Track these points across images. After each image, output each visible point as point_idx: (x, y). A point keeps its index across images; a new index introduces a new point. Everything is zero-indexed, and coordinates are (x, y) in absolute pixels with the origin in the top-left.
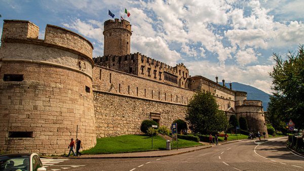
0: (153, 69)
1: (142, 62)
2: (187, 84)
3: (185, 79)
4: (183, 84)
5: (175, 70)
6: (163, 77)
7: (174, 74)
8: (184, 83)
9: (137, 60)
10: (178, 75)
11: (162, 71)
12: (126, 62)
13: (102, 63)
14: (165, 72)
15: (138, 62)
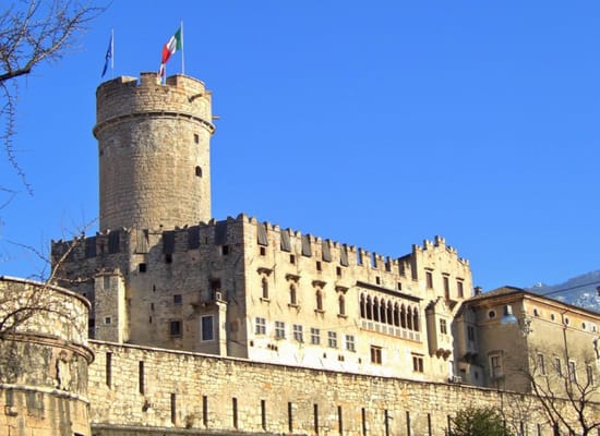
0: (307, 279)
1: (263, 252)
2: (463, 328)
3: (452, 305)
4: (444, 330)
5: (408, 272)
6: (353, 307)
7: (405, 291)
8: (449, 321)
9: (241, 245)
10: (418, 288)
11: (347, 280)
12: (194, 253)
13: (92, 261)
14: (360, 284)
15: (243, 254)
